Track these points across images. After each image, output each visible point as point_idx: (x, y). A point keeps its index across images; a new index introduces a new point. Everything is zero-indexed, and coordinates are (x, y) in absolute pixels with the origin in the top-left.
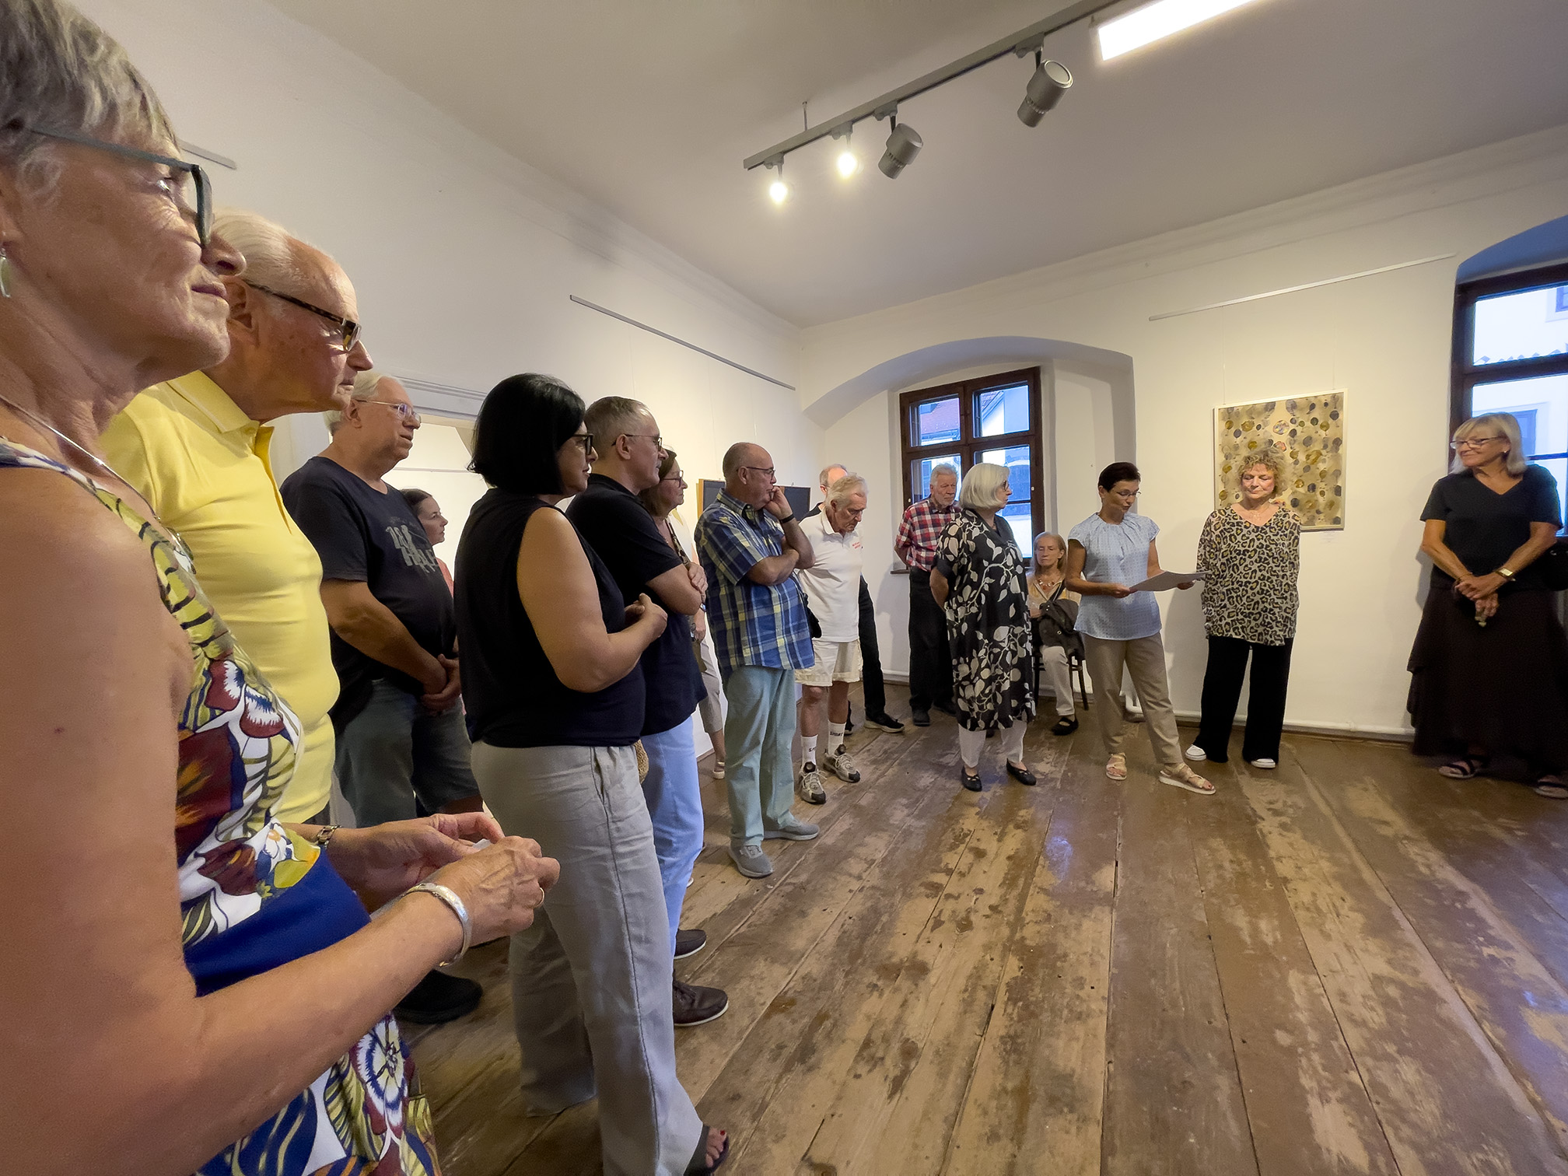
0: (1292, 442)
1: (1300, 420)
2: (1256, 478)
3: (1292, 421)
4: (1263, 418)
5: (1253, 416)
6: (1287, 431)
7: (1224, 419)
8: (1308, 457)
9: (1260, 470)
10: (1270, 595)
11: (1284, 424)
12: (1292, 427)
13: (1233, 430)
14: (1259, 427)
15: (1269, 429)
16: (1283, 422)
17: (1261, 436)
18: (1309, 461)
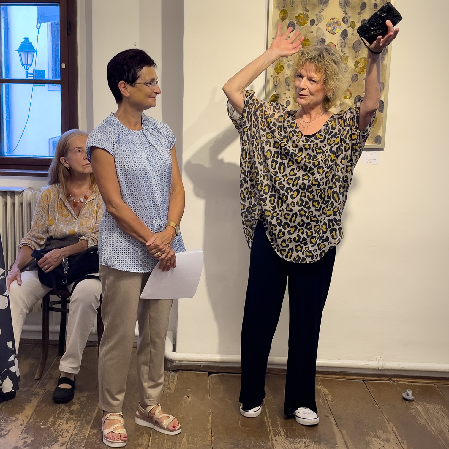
0: (343, 45)
1: (351, 20)
2: (305, 78)
3: (345, 20)
4: (317, 12)
5: (307, 8)
6: (339, 31)
7: (278, 7)
8: (357, 63)
9: (310, 71)
10: (309, 208)
11: (337, 22)
12: (344, 27)
13: (287, 21)
14: (313, 22)
15: (322, 25)
16: (336, 20)
17: (315, 34)
18: (357, 69)
